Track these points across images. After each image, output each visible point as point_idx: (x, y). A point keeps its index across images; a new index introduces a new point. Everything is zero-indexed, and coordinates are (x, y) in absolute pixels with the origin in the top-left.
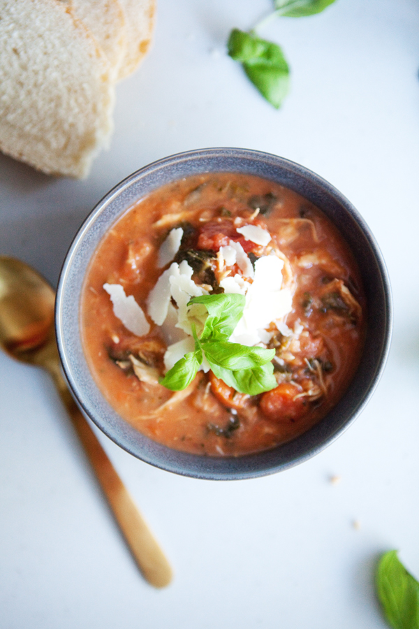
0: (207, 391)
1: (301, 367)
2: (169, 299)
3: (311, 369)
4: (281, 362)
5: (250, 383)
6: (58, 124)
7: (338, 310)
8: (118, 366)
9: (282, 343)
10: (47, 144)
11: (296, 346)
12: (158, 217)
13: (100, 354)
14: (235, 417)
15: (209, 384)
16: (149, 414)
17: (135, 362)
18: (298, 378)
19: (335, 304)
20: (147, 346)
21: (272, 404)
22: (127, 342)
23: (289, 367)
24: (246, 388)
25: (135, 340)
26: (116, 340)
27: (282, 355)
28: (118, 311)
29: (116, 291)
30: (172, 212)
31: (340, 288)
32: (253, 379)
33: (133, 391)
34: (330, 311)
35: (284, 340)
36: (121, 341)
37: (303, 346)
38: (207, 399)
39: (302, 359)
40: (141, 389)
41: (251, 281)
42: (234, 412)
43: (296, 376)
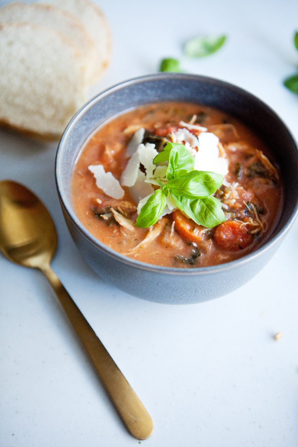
0: (173, 230)
1: (241, 209)
2: (138, 166)
3: (249, 209)
4: (226, 207)
5: (206, 214)
6: (50, 100)
7: (261, 174)
8: (102, 218)
9: (225, 192)
10: (42, 115)
11: (236, 194)
12: (125, 127)
13: (87, 213)
14: (196, 249)
15: (174, 222)
16: (128, 252)
17: (115, 213)
18: (241, 216)
19: (258, 170)
20: (124, 204)
21: (224, 233)
22: (107, 203)
23: (232, 209)
24: (203, 219)
25: (114, 202)
26: (99, 201)
27: (227, 202)
28: (99, 184)
29: (97, 170)
30: (135, 124)
31: (261, 157)
32: (207, 211)
33: (114, 237)
34: (256, 175)
35: (226, 189)
36: (103, 202)
37: (240, 195)
38: (173, 237)
39: (241, 203)
40: (120, 235)
41: (197, 148)
42: (195, 245)
43: (239, 215)
